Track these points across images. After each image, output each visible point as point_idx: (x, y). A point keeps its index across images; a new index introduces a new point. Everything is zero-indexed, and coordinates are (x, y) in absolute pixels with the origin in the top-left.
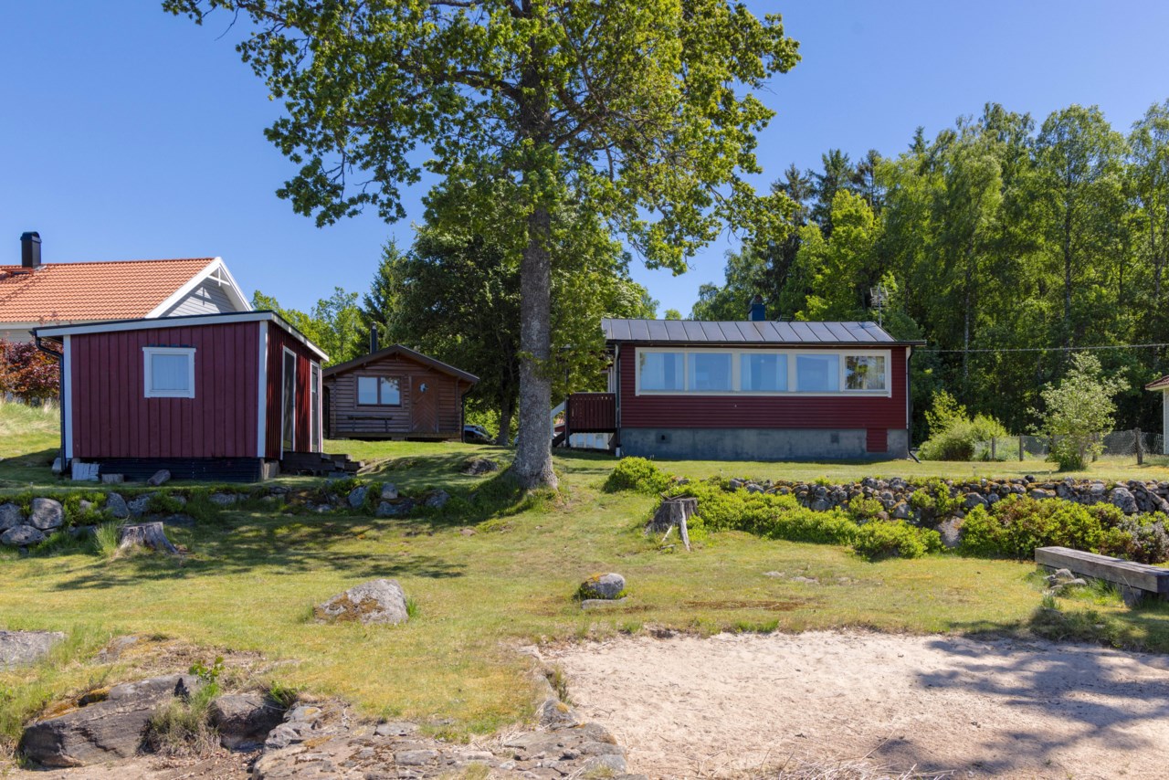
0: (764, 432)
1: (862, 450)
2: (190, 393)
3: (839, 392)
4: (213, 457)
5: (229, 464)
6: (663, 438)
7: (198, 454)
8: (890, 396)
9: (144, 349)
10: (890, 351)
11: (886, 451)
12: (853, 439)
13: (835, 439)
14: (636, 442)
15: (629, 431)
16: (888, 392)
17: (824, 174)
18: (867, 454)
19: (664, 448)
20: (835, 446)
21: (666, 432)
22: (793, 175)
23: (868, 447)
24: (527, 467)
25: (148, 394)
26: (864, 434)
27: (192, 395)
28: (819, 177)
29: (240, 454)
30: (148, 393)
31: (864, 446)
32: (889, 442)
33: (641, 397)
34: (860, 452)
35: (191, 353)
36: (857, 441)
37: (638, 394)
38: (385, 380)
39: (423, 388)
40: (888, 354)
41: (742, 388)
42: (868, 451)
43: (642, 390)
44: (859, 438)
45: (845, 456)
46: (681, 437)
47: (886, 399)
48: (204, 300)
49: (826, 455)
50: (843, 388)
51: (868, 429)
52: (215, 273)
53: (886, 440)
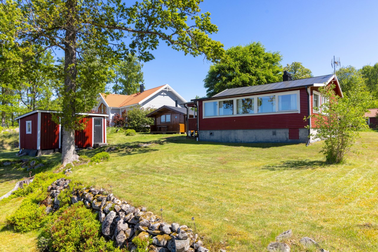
0: (246, 131)
1: (287, 139)
3: (276, 112)
6: (211, 134)
7: (32, 148)
10: (299, 91)
11: (298, 138)
12: (283, 134)
13: (274, 134)
14: (204, 135)
15: (201, 131)
19: (212, 137)
20: (275, 136)
21: (212, 131)
23: (289, 137)
26: (287, 131)
29: (36, 149)
31: (288, 136)
32: (300, 135)
33: (205, 119)
34: (286, 139)
36: (284, 134)
37: (203, 118)
38: (167, 116)
39: (176, 117)
40: (298, 92)
41: (238, 113)
42: (289, 139)
43: (205, 116)
44: (285, 133)
45: (279, 141)
46: (218, 134)
47: (297, 114)
48: (164, 95)
49: (270, 141)
50: (277, 110)
51: (289, 128)
52: (166, 88)
53: (298, 134)
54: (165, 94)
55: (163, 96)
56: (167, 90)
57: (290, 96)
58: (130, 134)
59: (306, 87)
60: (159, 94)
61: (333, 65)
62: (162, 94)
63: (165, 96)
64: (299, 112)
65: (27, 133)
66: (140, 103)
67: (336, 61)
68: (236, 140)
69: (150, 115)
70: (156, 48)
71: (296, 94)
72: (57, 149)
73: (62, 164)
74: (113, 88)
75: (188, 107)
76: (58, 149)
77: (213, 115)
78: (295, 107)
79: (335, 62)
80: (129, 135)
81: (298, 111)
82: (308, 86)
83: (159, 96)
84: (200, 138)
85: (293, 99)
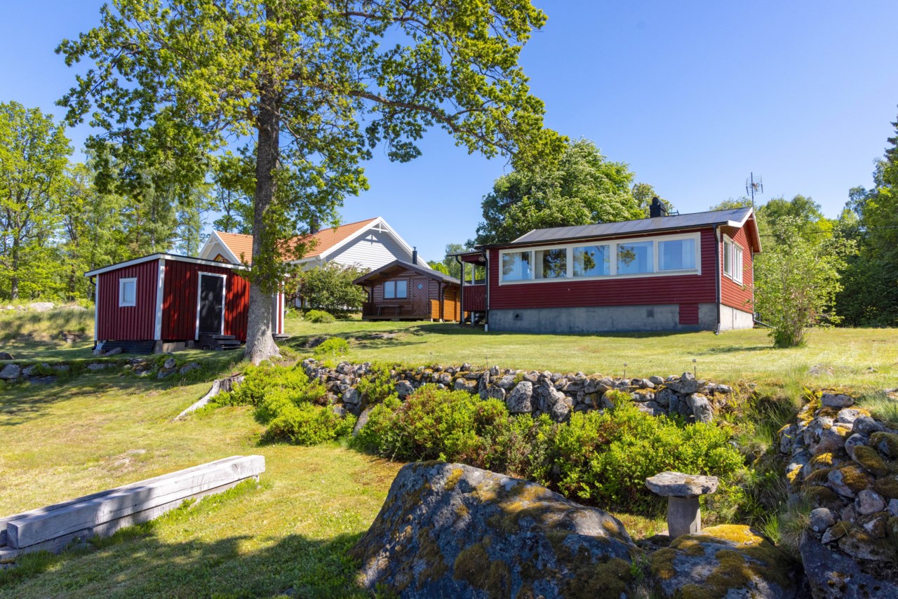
0: (591, 309)
1: (676, 324)
2: (134, 303)
3: (653, 273)
4: (140, 339)
5: (145, 344)
6: (517, 316)
7: (135, 338)
9: (120, 280)
10: (699, 233)
11: (697, 323)
12: (667, 313)
13: (650, 314)
14: (500, 320)
15: (494, 312)
18: (680, 326)
19: (519, 324)
20: (651, 318)
21: (519, 312)
23: (680, 320)
26: (676, 308)
27: (135, 305)
29: (149, 338)
31: (677, 319)
32: (701, 315)
33: (503, 286)
34: (673, 324)
35: (135, 280)
36: (670, 315)
37: (500, 284)
38: (399, 283)
39: (420, 286)
40: (697, 236)
41: (575, 274)
42: (680, 323)
43: (503, 281)
44: (672, 313)
45: (659, 328)
46: (530, 316)
47: (696, 276)
48: (372, 241)
49: (643, 328)
50: (656, 269)
51: (680, 304)
52: (377, 226)
53: (697, 314)
54: (374, 238)
55: (370, 243)
56: (380, 230)
57: (680, 243)
58: (323, 320)
59: (714, 226)
60: (362, 237)
61: (750, 190)
62: (369, 237)
63: (374, 244)
64: (699, 273)
65: (120, 305)
66: (323, 255)
67: (755, 182)
68: (570, 328)
69: (362, 280)
70: (421, 137)
71: (692, 240)
72: (191, 342)
73: (251, 361)
74: (214, 223)
75: (463, 263)
76: (193, 342)
77: (521, 278)
78: (692, 263)
79: (753, 185)
80: (321, 321)
81: (696, 271)
82: (717, 224)
83: (362, 242)
84: (493, 326)
85: (686, 248)
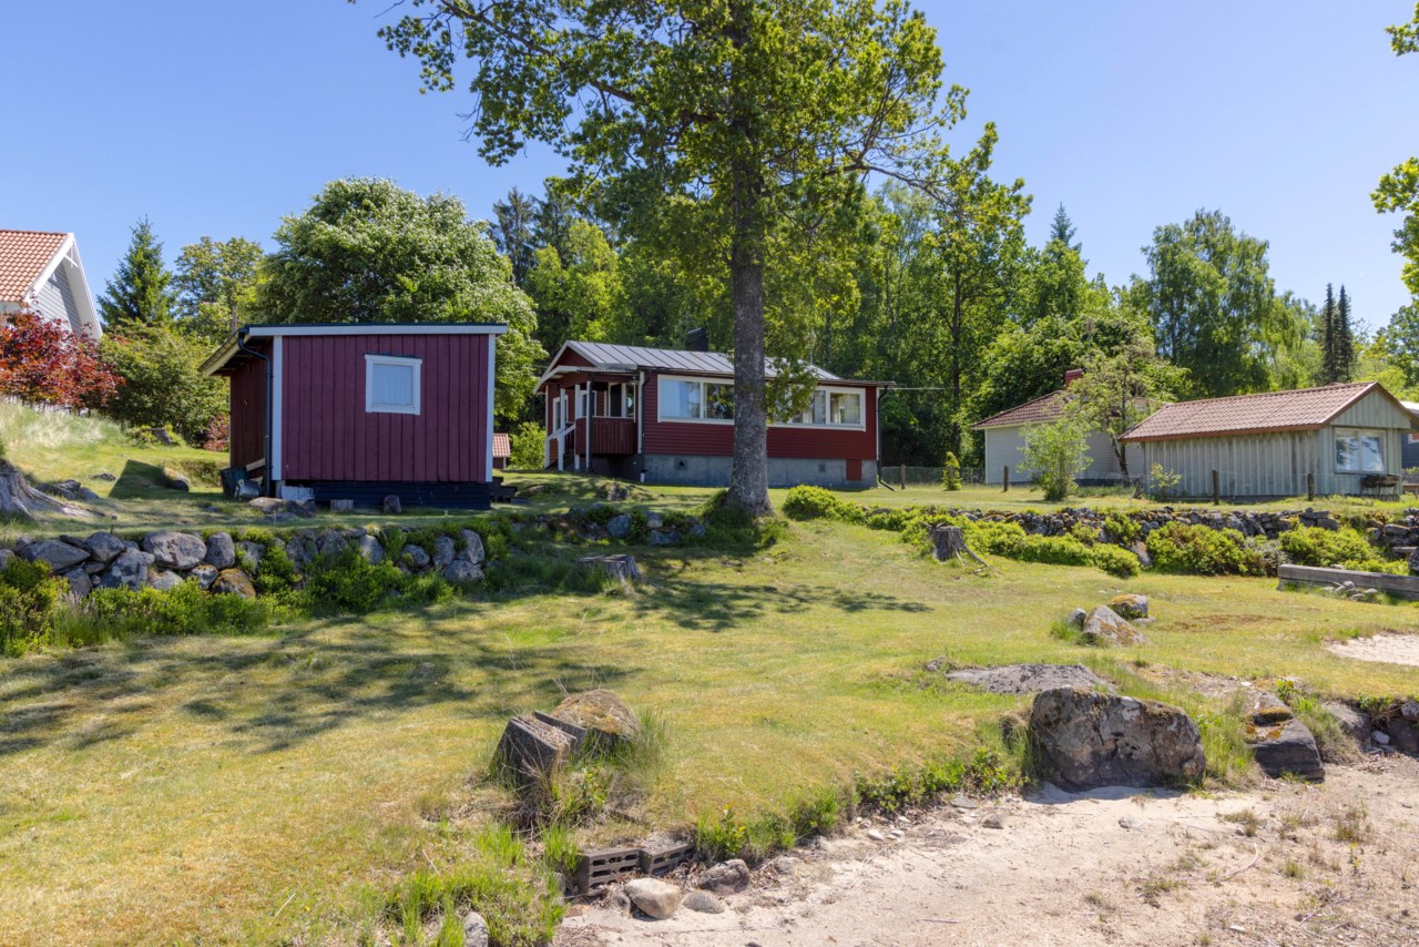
1: (843, 479)
2: (415, 409)
3: (826, 426)
4: (439, 481)
5: (456, 488)
6: (681, 464)
7: (420, 477)
8: (864, 430)
9: (367, 357)
11: (861, 479)
12: (837, 468)
13: (822, 469)
14: (656, 468)
16: (862, 426)
17: (546, 201)
18: (847, 482)
19: (682, 474)
20: (823, 474)
21: (683, 459)
22: (514, 197)
23: (848, 476)
24: (752, 495)
25: (369, 409)
26: (844, 464)
27: (417, 412)
28: (540, 202)
29: (467, 479)
30: (371, 407)
31: (845, 475)
32: (864, 472)
33: (663, 424)
35: (417, 363)
36: (839, 471)
37: (660, 421)
42: (847, 479)
43: (662, 416)
44: (841, 468)
46: (696, 464)
47: (861, 432)
50: (828, 421)
51: (847, 459)
52: (69, 252)
53: (861, 470)
56: (72, 262)
84: (647, 476)
